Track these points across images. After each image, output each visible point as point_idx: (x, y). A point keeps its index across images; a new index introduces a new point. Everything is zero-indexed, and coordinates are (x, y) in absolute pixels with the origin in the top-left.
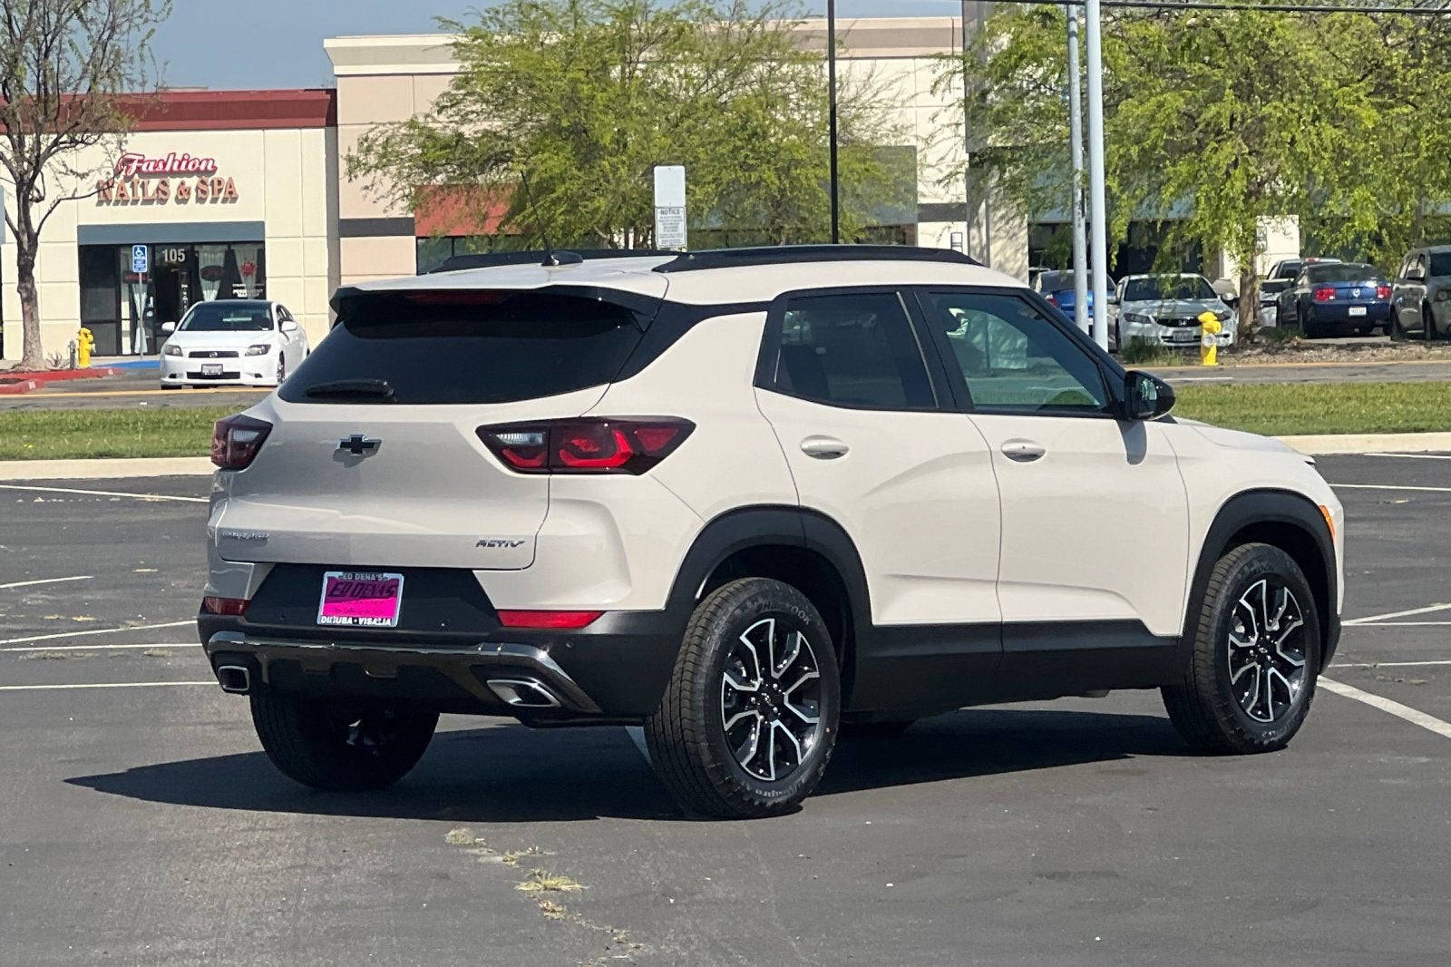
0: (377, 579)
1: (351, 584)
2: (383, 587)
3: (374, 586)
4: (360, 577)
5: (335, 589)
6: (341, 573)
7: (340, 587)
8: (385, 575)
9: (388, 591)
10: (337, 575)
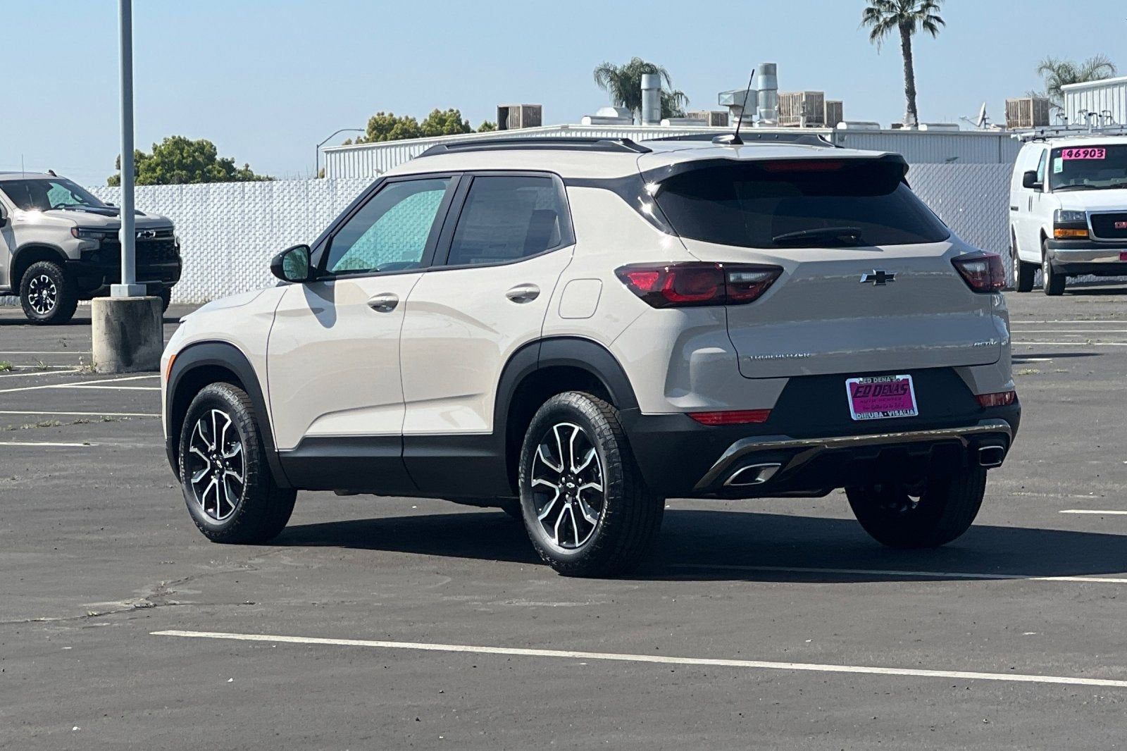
0: (892, 380)
1: (870, 386)
2: (898, 385)
3: (890, 386)
4: (878, 380)
5: (857, 391)
6: (861, 379)
7: (860, 390)
8: (898, 377)
9: (903, 389)
10: (857, 380)
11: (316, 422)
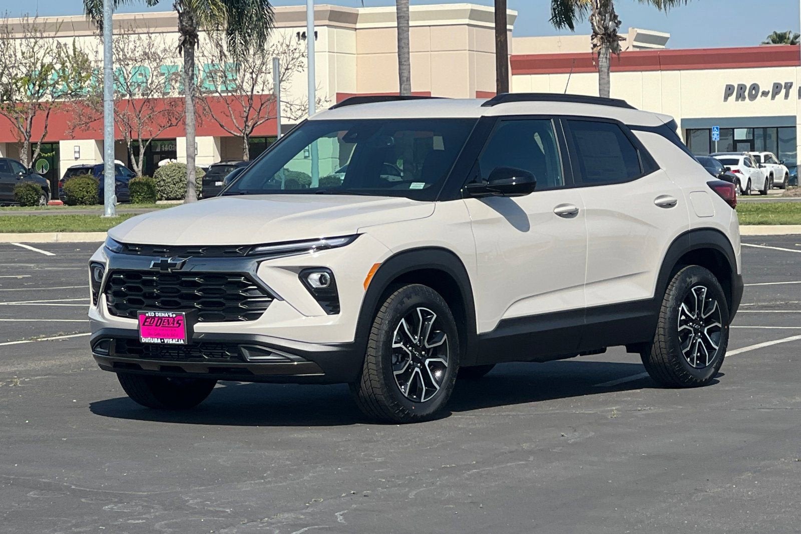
11: (513, 305)
